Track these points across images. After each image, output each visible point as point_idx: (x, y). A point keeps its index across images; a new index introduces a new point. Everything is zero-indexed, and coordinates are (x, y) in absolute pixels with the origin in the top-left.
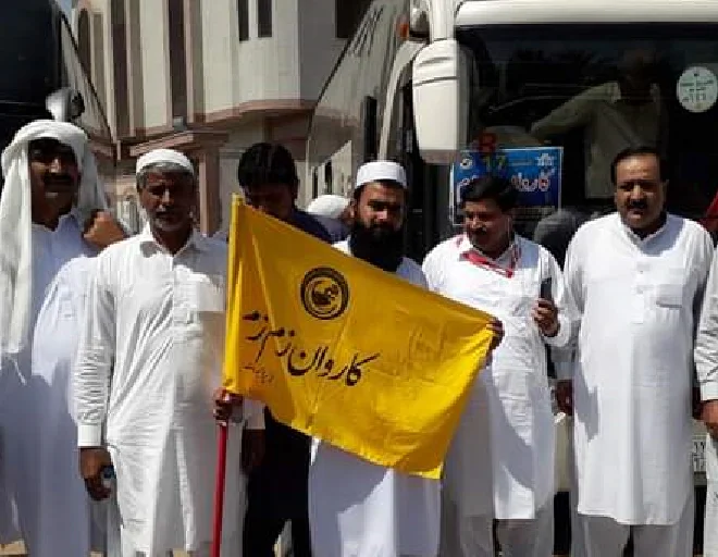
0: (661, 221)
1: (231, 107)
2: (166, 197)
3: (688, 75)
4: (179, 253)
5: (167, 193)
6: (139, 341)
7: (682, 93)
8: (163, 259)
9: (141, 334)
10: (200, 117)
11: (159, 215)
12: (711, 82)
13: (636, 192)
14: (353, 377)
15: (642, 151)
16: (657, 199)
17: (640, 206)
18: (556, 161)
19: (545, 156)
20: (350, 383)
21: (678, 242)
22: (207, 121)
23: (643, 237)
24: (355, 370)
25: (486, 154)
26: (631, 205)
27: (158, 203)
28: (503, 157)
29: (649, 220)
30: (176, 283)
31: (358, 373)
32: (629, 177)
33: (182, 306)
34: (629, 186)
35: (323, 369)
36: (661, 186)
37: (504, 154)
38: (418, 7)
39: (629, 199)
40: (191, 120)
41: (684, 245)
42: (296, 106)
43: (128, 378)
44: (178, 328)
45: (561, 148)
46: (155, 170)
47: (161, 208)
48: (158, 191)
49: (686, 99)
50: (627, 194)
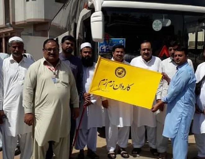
0: (151, 58)
1: (23, 20)
2: (17, 49)
3: (155, 22)
4: (20, 62)
5: (17, 48)
6: (10, 84)
7: (154, 26)
8: (16, 64)
9: (11, 82)
10: (14, 23)
11: (15, 53)
12: (160, 24)
13: (146, 51)
14: (128, 89)
15: (147, 42)
16: (150, 53)
17: (147, 54)
18: (124, 42)
19: (121, 41)
20: (128, 90)
21: (155, 63)
22: (16, 24)
23: (147, 61)
24: (128, 87)
25: (107, 40)
26: (145, 54)
27: (15, 50)
28: (111, 41)
29: (148, 58)
30: (20, 70)
31: (130, 88)
32: (144, 48)
33: (21, 76)
34: (144, 50)
35: (122, 88)
36: (151, 50)
37: (111, 40)
38: (91, 1)
39: (144, 53)
40: (11, 23)
41: (156, 64)
42: (43, 21)
43: (7, 94)
44: (20, 81)
45: (125, 39)
46: (14, 42)
47: (16, 52)
48: (15, 47)
49: (155, 28)
50: (144, 51)
